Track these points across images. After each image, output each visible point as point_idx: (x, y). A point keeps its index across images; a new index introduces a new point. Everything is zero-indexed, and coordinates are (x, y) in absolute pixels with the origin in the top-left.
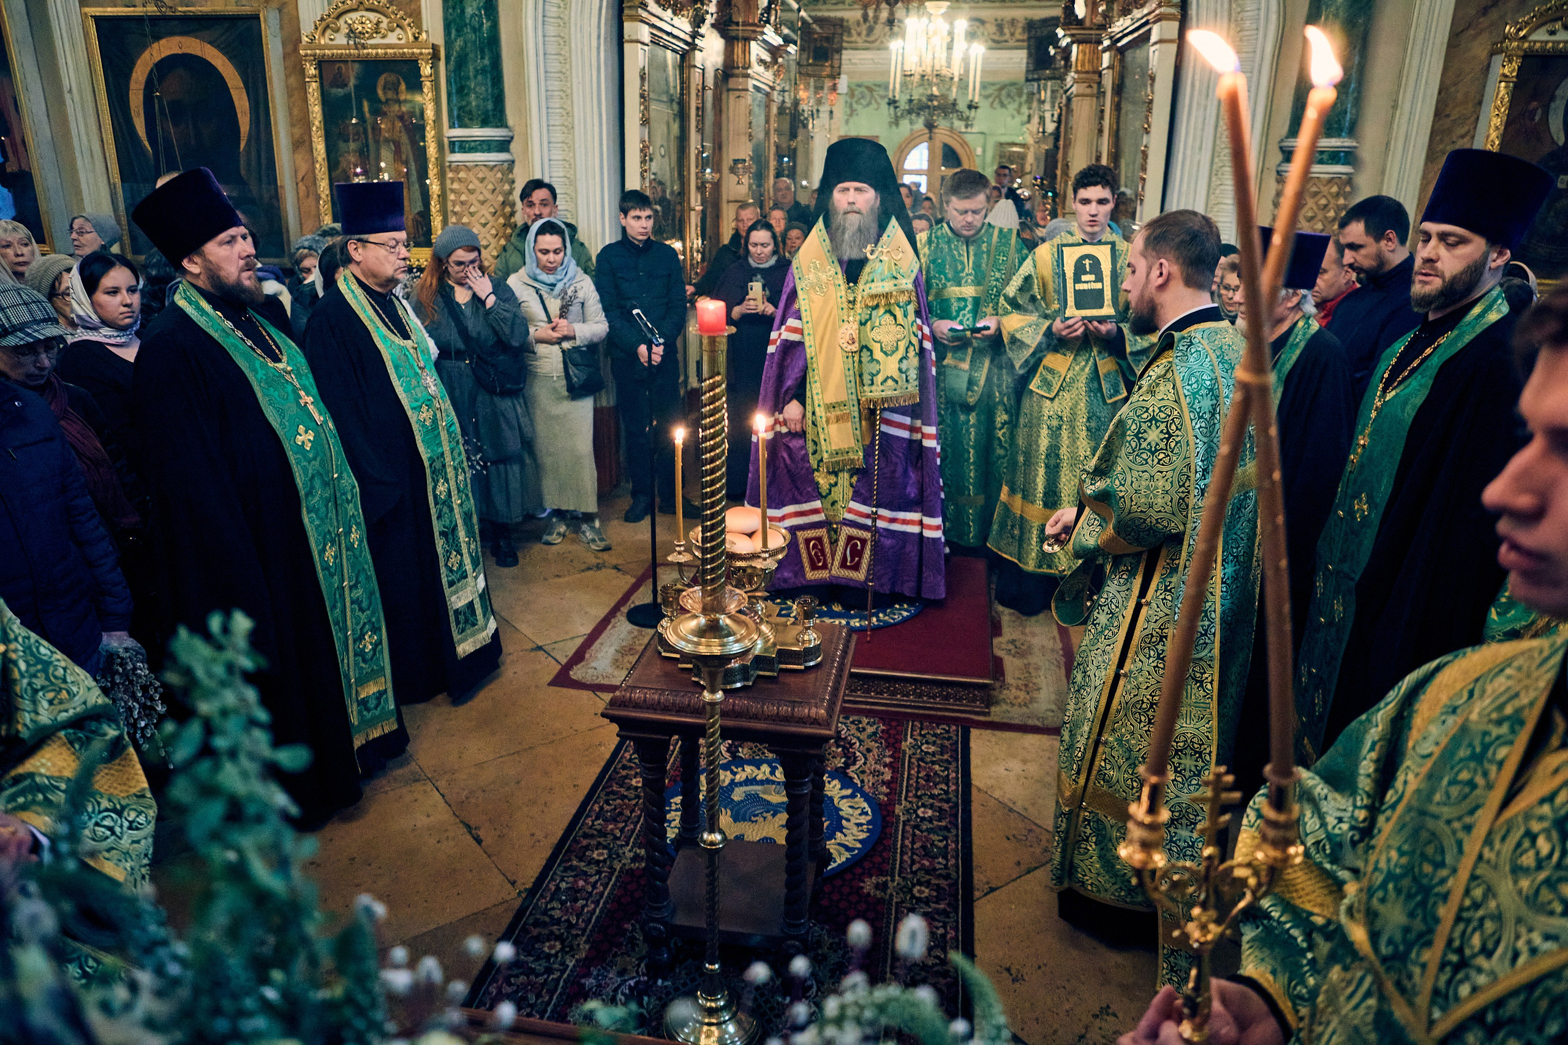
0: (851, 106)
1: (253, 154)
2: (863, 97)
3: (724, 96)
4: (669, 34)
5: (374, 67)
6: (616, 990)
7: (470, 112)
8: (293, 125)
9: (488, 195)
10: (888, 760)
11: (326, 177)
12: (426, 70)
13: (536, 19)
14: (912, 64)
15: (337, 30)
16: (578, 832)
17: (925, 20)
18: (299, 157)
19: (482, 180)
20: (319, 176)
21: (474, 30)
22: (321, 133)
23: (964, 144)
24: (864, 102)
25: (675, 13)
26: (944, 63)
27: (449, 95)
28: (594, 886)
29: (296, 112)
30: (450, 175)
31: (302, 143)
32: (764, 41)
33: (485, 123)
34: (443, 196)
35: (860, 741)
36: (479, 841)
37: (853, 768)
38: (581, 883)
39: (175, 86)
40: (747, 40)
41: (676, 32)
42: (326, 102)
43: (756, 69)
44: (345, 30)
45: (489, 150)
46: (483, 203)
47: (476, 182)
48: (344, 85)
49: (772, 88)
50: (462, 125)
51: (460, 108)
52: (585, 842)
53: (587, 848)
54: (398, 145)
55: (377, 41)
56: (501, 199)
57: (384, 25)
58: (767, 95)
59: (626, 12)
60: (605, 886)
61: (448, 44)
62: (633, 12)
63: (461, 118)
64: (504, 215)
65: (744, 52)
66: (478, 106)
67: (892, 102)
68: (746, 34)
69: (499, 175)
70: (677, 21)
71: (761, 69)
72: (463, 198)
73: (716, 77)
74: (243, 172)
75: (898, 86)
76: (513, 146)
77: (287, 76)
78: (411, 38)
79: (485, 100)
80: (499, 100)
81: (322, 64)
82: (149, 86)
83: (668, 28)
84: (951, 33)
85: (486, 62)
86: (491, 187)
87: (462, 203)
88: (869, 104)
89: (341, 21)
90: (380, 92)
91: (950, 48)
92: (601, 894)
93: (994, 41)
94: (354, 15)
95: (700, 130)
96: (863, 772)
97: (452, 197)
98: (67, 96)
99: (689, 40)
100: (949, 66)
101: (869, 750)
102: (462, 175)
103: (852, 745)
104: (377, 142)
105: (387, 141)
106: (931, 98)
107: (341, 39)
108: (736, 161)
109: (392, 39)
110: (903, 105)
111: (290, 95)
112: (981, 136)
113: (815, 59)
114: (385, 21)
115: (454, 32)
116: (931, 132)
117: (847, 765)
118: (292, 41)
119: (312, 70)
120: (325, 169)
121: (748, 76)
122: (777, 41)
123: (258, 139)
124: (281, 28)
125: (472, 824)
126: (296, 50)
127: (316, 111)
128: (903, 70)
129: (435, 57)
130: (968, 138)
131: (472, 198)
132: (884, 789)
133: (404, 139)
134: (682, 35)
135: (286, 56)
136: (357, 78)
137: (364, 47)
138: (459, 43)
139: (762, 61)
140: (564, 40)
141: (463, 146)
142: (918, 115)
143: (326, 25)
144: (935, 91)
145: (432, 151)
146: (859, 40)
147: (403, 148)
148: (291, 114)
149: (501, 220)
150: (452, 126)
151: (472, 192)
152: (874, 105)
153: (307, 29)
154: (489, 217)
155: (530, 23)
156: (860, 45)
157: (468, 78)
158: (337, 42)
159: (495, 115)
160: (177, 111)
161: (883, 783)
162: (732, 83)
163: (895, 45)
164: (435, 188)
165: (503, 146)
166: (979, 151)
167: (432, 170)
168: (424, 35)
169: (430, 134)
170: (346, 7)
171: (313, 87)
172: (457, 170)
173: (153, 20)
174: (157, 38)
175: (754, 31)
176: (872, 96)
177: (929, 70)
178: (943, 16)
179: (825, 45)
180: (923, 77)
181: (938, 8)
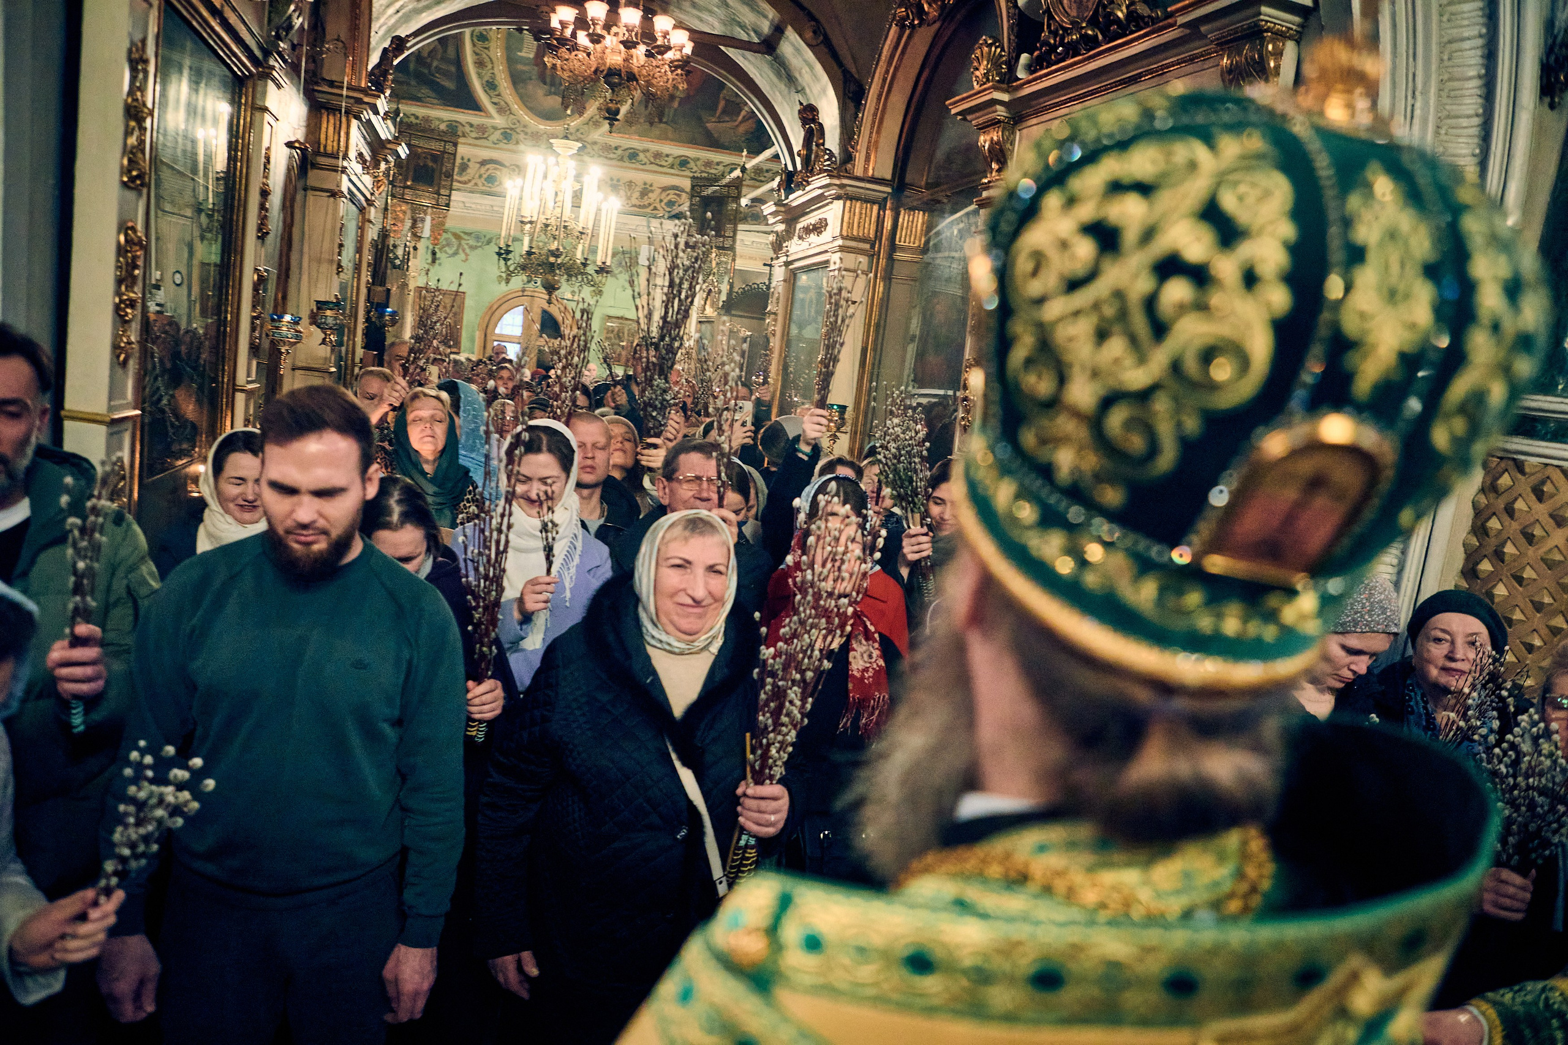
0: (434, 253)
2: (448, 245)
3: (299, 197)
14: (530, 210)
17: (552, 160)
24: (450, 251)
26: (572, 214)
32: (369, 125)
40: (344, 113)
43: (354, 163)
49: (370, 203)
58: (362, 210)
65: (338, 133)
67: (504, 254)
68: (346, 104)
71: (358, 168)
84: (581, 180)
88: (456, 254)
91: (577, 196)
95: (262, 235)
99: (258, 53)
100: (578, 218)
106: (555, 253)
108: (321, 305)
110: (516, 258)
113: (415, 179)
116: (550, 294)
121: (340, 173)
122: (385, 130)
139: (360, 156)
142: (536, 272)
144: (559, 246)
152: (462, 256)
162: (314, 177)
163: (510, 185)
175: (359, 101)
176: (460, 245)
177: (552, 221)
178: (572, 156)
179: (430, 164)
180: (547, 226)
181: (567, 148)
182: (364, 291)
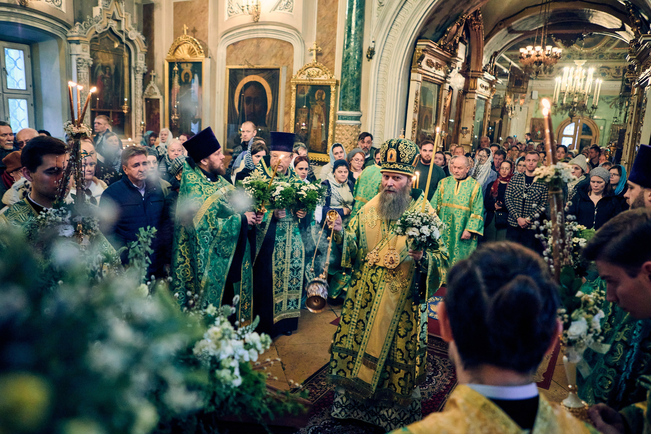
1: (271, 117)
3: (464, 101)
4: (432, 77)
5: (315, 88)
6: (310, 427)
7: (346, 105)
8: (286, 107)
9: (349, 136)
10: (451, 377)
11: (293, 126)
12: (333, 89)
13: (375, 71)
14: (565, 88)
15: (304, 74)
16: (319, 374)
17: (573, 68)
18: (286, 118)
19: (347, 131)
20: (291, 125)
21: (352, 75)
22: (294, 110)
23: (594, 124)
25: (436, 69)
26: (582, 88)
27: (340, 98)
28: (317, 393)
29: (287, 102)
30: (337, 128)
31: (287, 113)
32: (484, 78)
33: (351, 109)
34: (333, 136)
35: (443, 367)
36: (284, 369)
37: (435, 377)
38: (313, 391)
39: (249, 92)
40: (476, 78)
41: (436, 76)
42: (297, 99)
43: (480, 90)
44: (307, 74)
45: (352, 120)
46: (347, 139)
47: (345, 131)
48: (304, 93)
49: (489, 98)
50: (343, 110)
51: (343, 104)
52: (320, 378)
53: (320, 380)
54: (320, 115)
55: (317, 78)
56: (354, 138)
57: (320, 73)
59: (413, 69)
60: (321, 394)
61: (342, 80)
62: (415, 69)
63: (343, 107)
64: (354, 144)
65: (474, 83)
66: (349, 104)
67: (554, 104)
68: (476, 76)
69: (354, 129)
70: (437, 72)
71: (483, 90)
72: (340, 137)
73: (459, 93)
74: (266, 122)
75: (557, 97)
76: (361, 118)
77: (286, 90)
78: (329, 78)
79: (352, 101)
80: (358, 101)
81: (297, 86)
82: (241, 92)
83: (432, 75)
84: (586, 75)
85: (355, 87)
86: (350, 133)
87: (339, 139)
89: (306, 71)
90: (316, 96)
91: (585, 80)
92: (319, 396)
93: (614, 77)
94: (311, 69)
96: (438, 379)
97: (336, 136)
98: (217, 94)
99: (443, 79)
100: (583, 89)
101: (445, 372)
102: (340, 128)
103: (438, 368)
104: (313, 114)
105: (316, 114)
106: (573, 103)
107: (305, 77)
108: (463, 128)
109: (323, 78)
110: (559, 106)
111: (286, 96)
112: (604, 121)
113: (515, 85)
114: (321, 71)
115: (344, 76)
116: (572, 118)
117: (433, 375)
118: (290, 77)
119: (294, 88)
120: (293, 123)
121: (475, 93)
122: (492, 78)
123: (273, 111)
124: (287, 72)
125: (284, 363)
126: (290, 80)
127: (293, 103)
128: (560, 90)
129: (337, 84)
130: (597, 122)
131: (343, 137)
132: (444, 387)
133: (323, 114)
134: (439, 77)
135: (286, 83)
136: (309, 91)
137: (312, 80)
138: (345, 80)
139: (482, 86)
140: (385, 80)
141: (342, 118)
142: (566, 110)
143: (301, 72)
144: (576, 100)
145: (331, 118)
146: (545, 75)
147: (321, 117)
148: (286, 103)
149: (353, 146)
150: (340, 110)
151: (343, 135)
153: (295, 73)
154: (349, 145)
155: (373, 73)
156: (546, 78)
157: (347, 93)
158: (303, 79)
159: (356, 106)
160: (249, 100)
161: (445, 385)
162: (468, 95)
163: (557, 79)
164: (331, 132)
165: (358, 118)
166: (602, 128)
167: (331, 126)
168: (334, 77)
169: (331, 112)
170: (308, 66)
171: (294, 94)
172: (339, 126)
173: (246, 70)
174: (246, 75)
175: (480, 75)
177: (573, 91)
178: (583, 66)
179: (521, 79)
180: (570, 93)
181: (580, 63)
182: (487, 123)
